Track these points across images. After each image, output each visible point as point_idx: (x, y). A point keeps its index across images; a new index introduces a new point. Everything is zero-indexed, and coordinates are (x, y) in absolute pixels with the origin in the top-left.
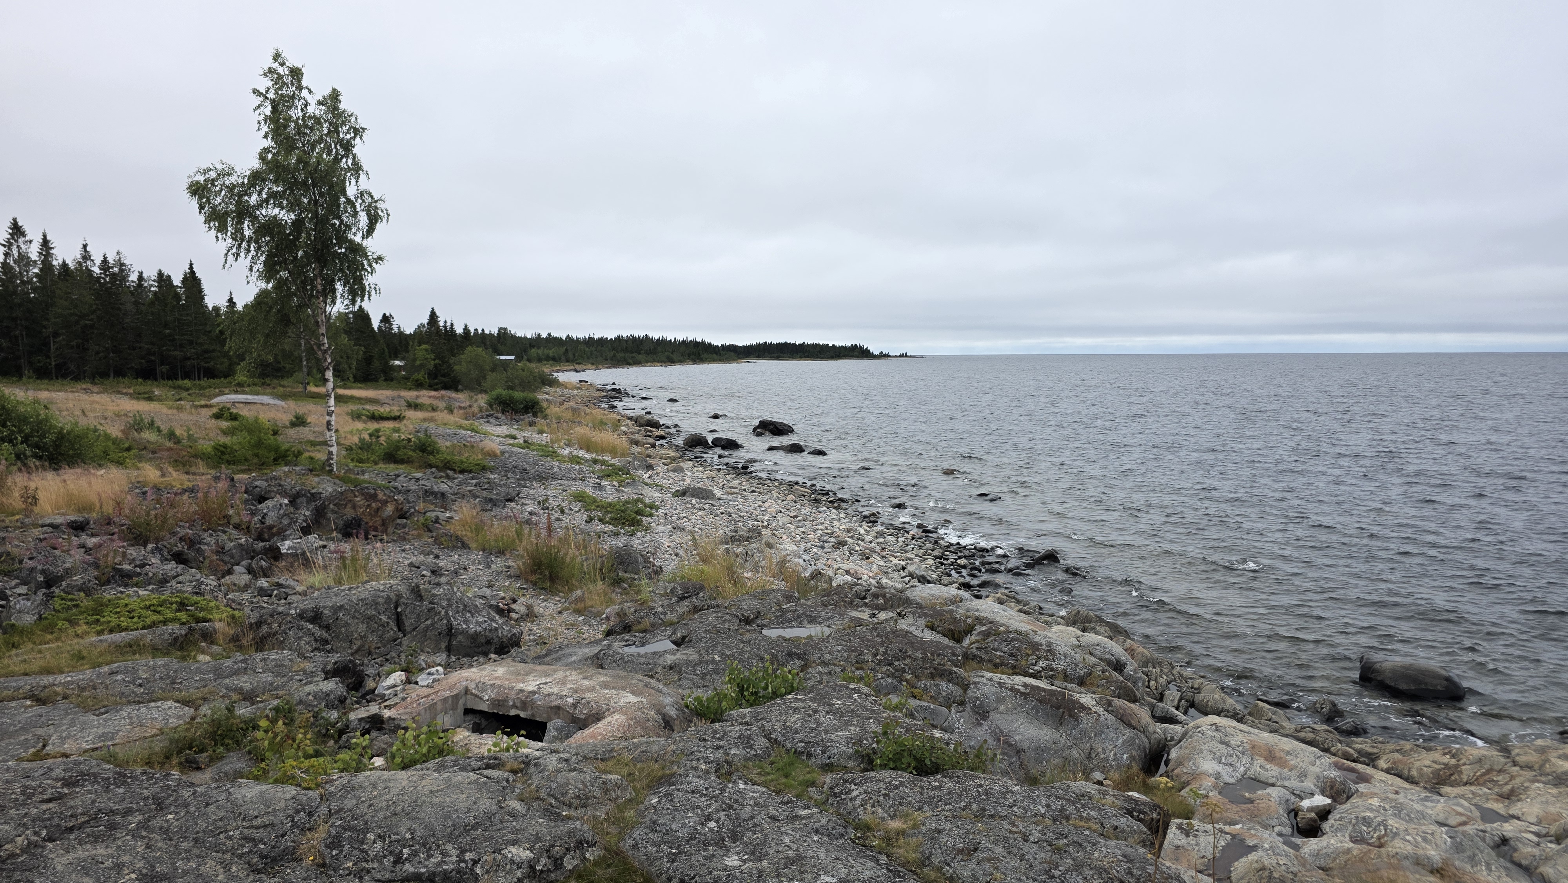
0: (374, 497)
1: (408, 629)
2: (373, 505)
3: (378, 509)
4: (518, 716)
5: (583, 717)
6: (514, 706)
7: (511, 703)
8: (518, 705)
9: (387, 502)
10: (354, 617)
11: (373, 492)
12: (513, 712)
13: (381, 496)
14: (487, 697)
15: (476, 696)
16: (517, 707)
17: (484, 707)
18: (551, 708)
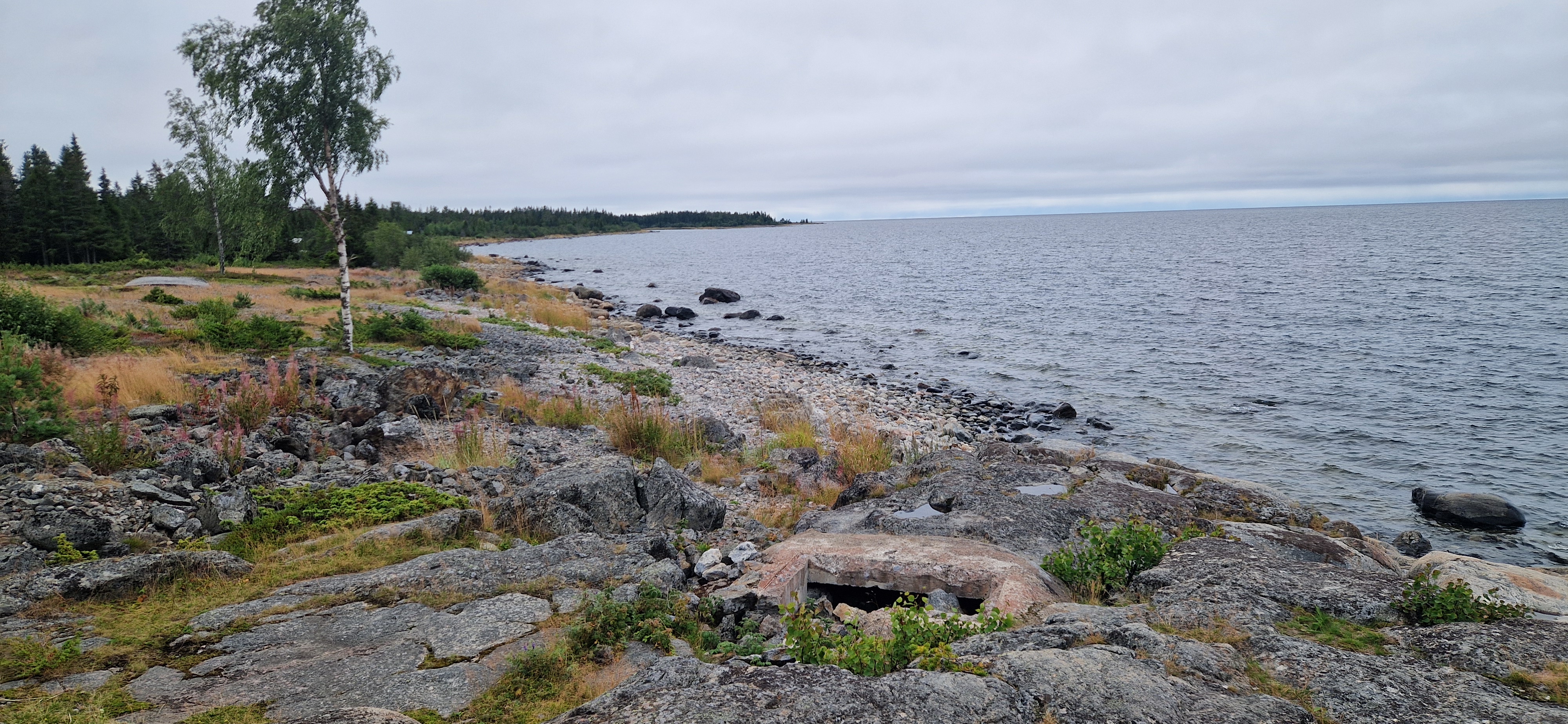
0: (433, 374)
1: (650, 505)
2: (433, 383)
3: (438, 387)
4: (876, 588)
5: (960, 585)
6: (871, 577)
7: (867, 575)
8: (877, 576)
9: (445, 380)
10: (608, 495)
11: (431, 369)
12: (869, 584)
13: (439, 373)
14: (833, 570)
15: (822, 569)
16: (874, 579)
17: (832, 580)
18: (919, 577)
